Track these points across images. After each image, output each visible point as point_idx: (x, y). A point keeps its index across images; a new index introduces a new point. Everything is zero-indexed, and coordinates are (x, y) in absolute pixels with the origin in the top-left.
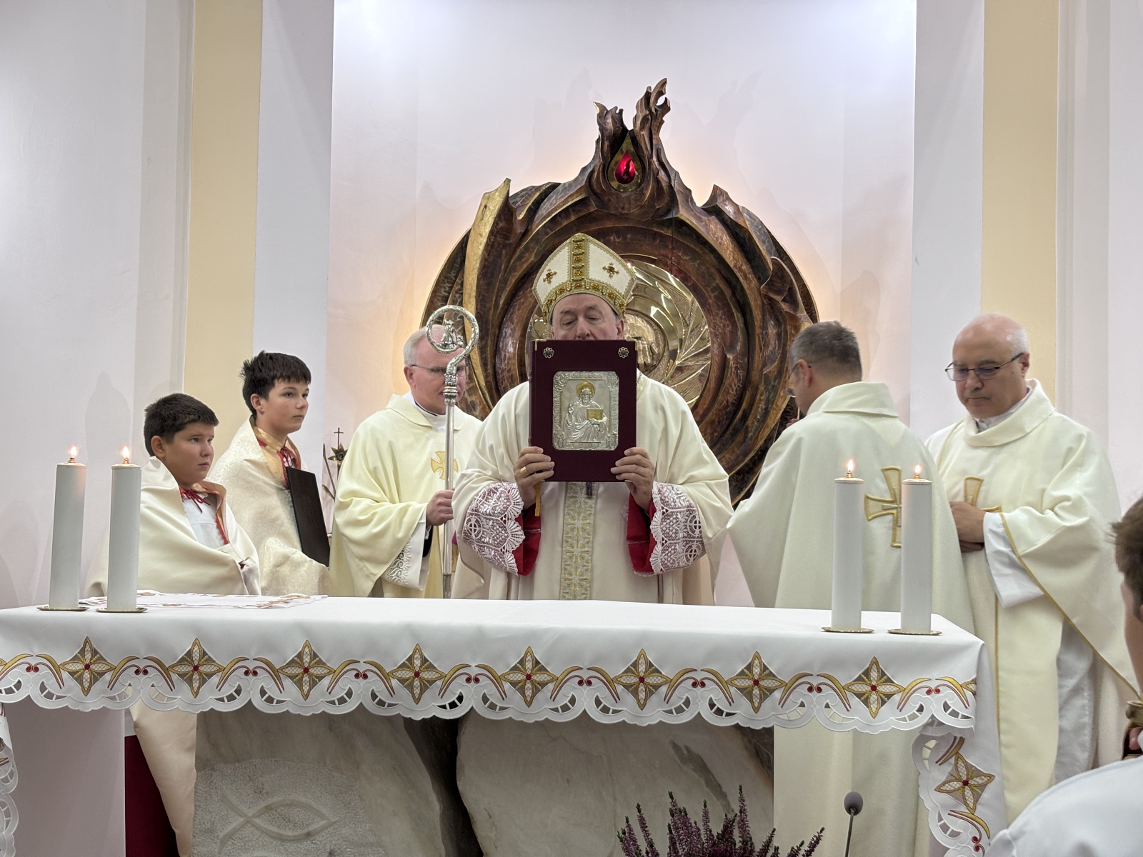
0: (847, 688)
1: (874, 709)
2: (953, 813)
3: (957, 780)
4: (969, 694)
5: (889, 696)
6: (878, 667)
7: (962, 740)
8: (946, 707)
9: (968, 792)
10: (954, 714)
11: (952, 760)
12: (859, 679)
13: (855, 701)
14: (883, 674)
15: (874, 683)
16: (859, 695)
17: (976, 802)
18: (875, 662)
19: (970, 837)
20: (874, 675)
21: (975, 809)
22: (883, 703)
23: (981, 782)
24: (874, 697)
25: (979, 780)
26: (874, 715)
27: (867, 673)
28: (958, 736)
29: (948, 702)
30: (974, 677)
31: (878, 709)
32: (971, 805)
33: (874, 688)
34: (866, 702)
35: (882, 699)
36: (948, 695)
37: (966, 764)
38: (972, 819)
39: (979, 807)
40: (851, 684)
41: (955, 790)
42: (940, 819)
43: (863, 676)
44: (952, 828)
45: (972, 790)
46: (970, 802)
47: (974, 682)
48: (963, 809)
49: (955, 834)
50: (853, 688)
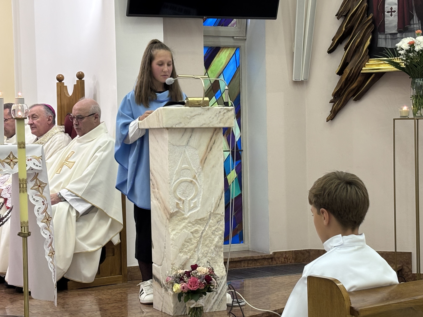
0: (3, 161)
1: (12, 167)
2: (36, 195)
3: (37, 186)
4: (40, 160)
5: (16, 162)
6: (12, 154)
7: (38, 174)
8: (34, 164)
9: (40, 188)
10: (37, 166)
11: (35, 180)
12: (7, 158)
13: (6, 165)
14: (14, 156)
15: (11, 159)
16: (7, 163)
17: (42, 191)
18: (11, 153)
19: (42, 201)
20: (11, 157)
21: (42, 193)
22: (15, 165)
23: (44, 186)
24: (12, 163)
25: (43, 185)
26: (12, 168)
27: (9, 156)
28: (37, 172)
29: (35, 163)
30: (41, 155)
31: (13, 167)
32: (41, 192)
33: (12, 161)
34: (9, 165)
35: (14, 164)
36: (34, 161)
37: (39, 181)
38: (42, 197)
39: (43, 193)
40: (5, 160)
41: (36, 188)
42: (32, 197)
43: (8, 157)
44: (36, 199)
45: (41, 188)
46: (41, 191)
47: (41, 156)
48: (39, 194)
49: (37, 201)
50: (5, 161)
